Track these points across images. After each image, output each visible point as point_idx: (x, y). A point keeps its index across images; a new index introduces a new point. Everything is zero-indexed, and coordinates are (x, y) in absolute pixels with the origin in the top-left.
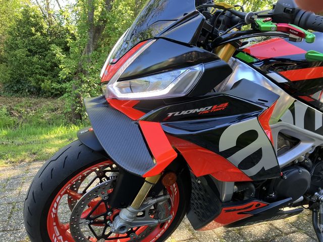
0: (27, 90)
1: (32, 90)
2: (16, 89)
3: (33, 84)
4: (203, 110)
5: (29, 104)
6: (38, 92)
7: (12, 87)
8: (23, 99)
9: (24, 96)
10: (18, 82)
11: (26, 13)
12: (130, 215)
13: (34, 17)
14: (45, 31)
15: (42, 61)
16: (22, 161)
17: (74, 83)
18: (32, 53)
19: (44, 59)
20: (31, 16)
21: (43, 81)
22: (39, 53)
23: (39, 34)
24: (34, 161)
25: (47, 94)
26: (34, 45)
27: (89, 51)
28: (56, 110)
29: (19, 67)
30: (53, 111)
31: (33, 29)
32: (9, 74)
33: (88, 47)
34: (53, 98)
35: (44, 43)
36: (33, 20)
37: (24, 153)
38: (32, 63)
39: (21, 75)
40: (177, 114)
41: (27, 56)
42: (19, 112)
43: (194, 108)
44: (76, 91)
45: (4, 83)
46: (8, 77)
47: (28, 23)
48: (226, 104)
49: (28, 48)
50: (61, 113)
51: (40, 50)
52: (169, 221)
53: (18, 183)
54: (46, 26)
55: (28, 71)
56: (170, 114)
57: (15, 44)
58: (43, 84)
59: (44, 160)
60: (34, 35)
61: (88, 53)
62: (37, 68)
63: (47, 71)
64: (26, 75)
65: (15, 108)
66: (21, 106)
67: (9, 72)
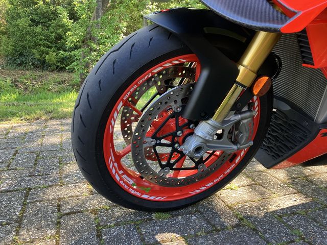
0: (31, 64)
1: (36, 63)
2: (19, 62)
3: (37, 56)
5: (34, 77)
6: (43, 65)
7: (15, 60)
8: (27, 72)
9: (27, 69)
10: (21, 55)
12: (211, 131)
15: (46, 32)
16: (38, 119)
17: (83, 51)
18: (35, 23)
19: (48, 30)
21: (47, 54)
22: (42, 23)
23: (41, 2)
24: (51, 119)
25: (52, 68)
26: (37, 14)
27: (98, 17)
28: (63, 82)
29: (22, 38)
30: (59, 83)
32: (11, 45)
33: (97, 12)
34: (58, 71)
35: (47, 12)
37: (38, 112)
38: (36, 34)
39: (24, 47)
41: (30, 26)
42: (25, 84)
44: (86, 59)
45: (7, 56)
46: (10, 49)
49: (31, 17)
50: (69, 85)
51: (44, 20)
52: (242, 153)
53: (38, 137)
55: (31, 42)
57: (17, 13)
58: (47, 56)
59: (61, 118)
60: (36, 3)
61: (97, 19)
62: (41, 40)
63: (51, 43)
64: (29, 47)
65: (19, 80)
66: (25, 78)
67: (11, 43)
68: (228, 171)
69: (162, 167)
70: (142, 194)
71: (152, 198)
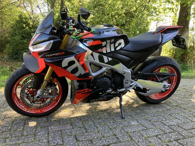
0: (21, 58)
2: (15, 58)
4: (56, 54)
7: (13, 56)
8: (19, 63)
9: (19, 61)
10: (16, 53)
11: (20, 16)
13: (25, 19)
14: (31, 26)
15: (29, 42)
18: (24, 38)
20: (23, 18)
22: (27, 38)
23: (27, 27)
26: (25, 33)
29: (17, 45)
31: (24, 25)
32: (11, 49)
35: (30, 32)
36: (24, 20)
38: (24, 44)
39: (18, 50)
40: (49, 55)
41: (21, 39)
43: (54, 54)
45: (9, 54)
46: (11, 51)
47: (22, 22)
48: (64, 52)
49: (22, 35)
51: (28, 36)
54: (31, 23)
55: (22, 48)
56: (47, 56)
57: (15, 33)
60: (25, 28)
62: (26, 46)
64: (20, 50)
65: (14, 67)
66: (17, 66)
67: (11, 48)
68: (56, 104)
69: (31, 102)
70: (27, 111)
71: (31, 112)
